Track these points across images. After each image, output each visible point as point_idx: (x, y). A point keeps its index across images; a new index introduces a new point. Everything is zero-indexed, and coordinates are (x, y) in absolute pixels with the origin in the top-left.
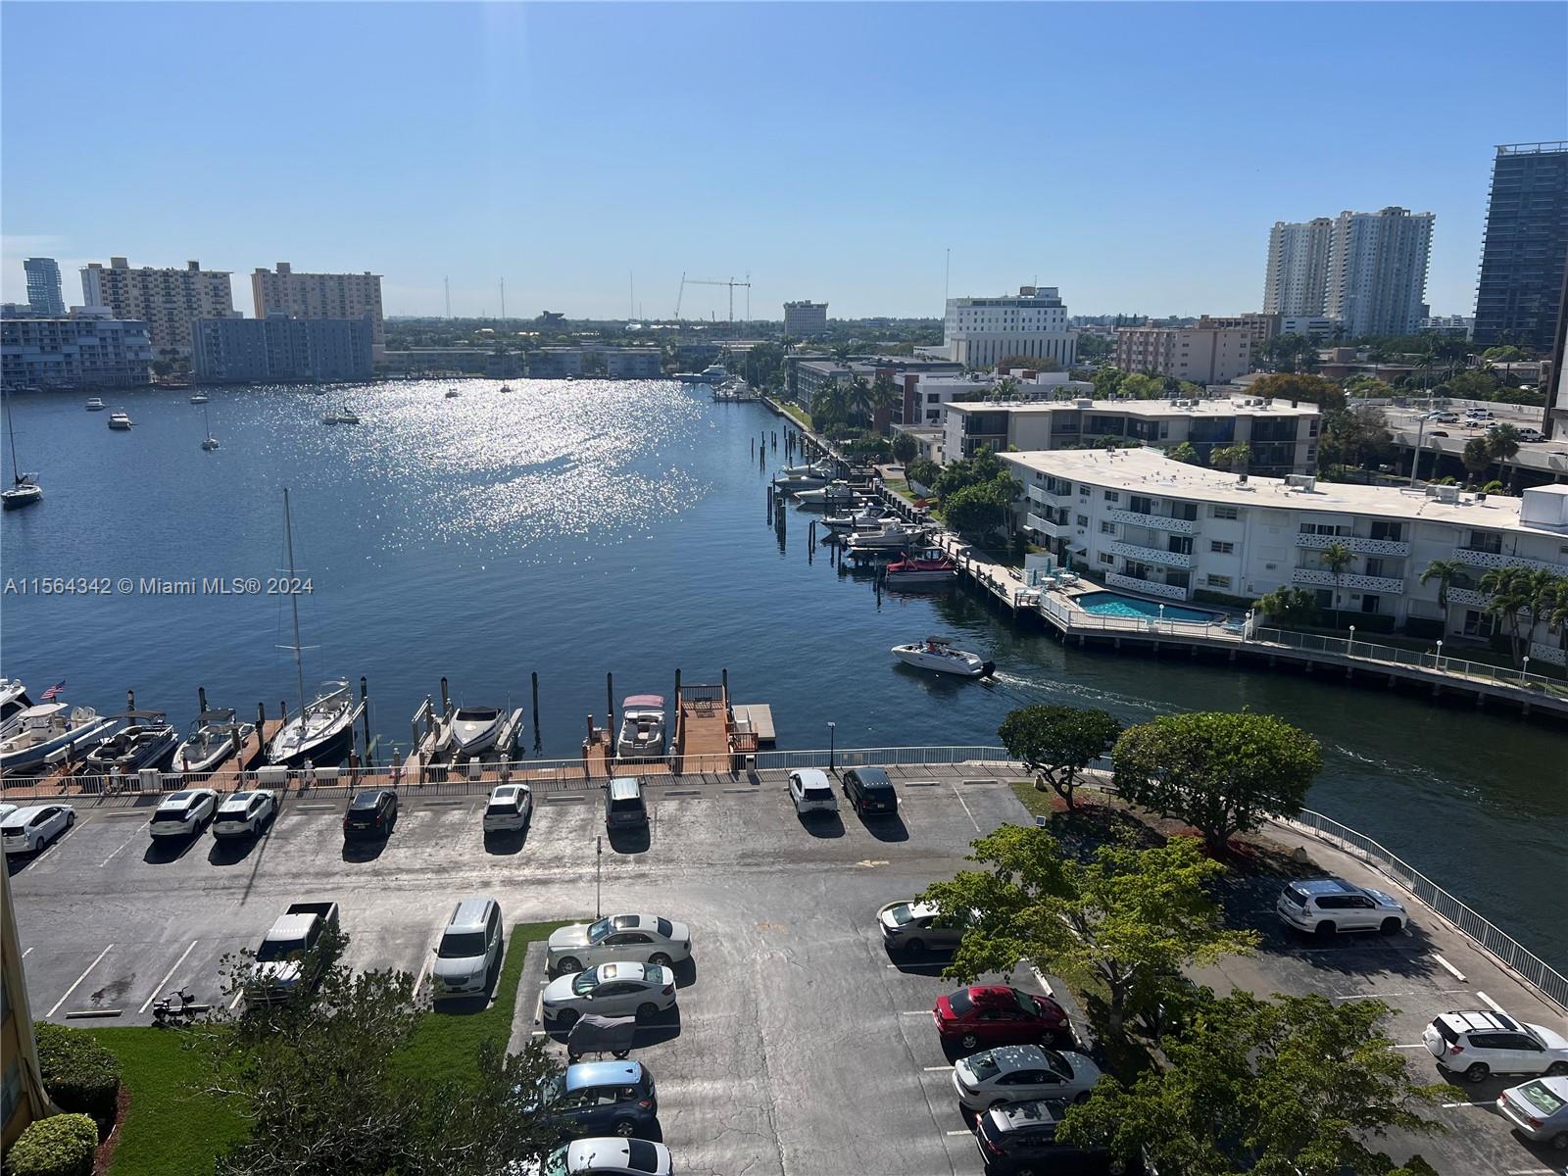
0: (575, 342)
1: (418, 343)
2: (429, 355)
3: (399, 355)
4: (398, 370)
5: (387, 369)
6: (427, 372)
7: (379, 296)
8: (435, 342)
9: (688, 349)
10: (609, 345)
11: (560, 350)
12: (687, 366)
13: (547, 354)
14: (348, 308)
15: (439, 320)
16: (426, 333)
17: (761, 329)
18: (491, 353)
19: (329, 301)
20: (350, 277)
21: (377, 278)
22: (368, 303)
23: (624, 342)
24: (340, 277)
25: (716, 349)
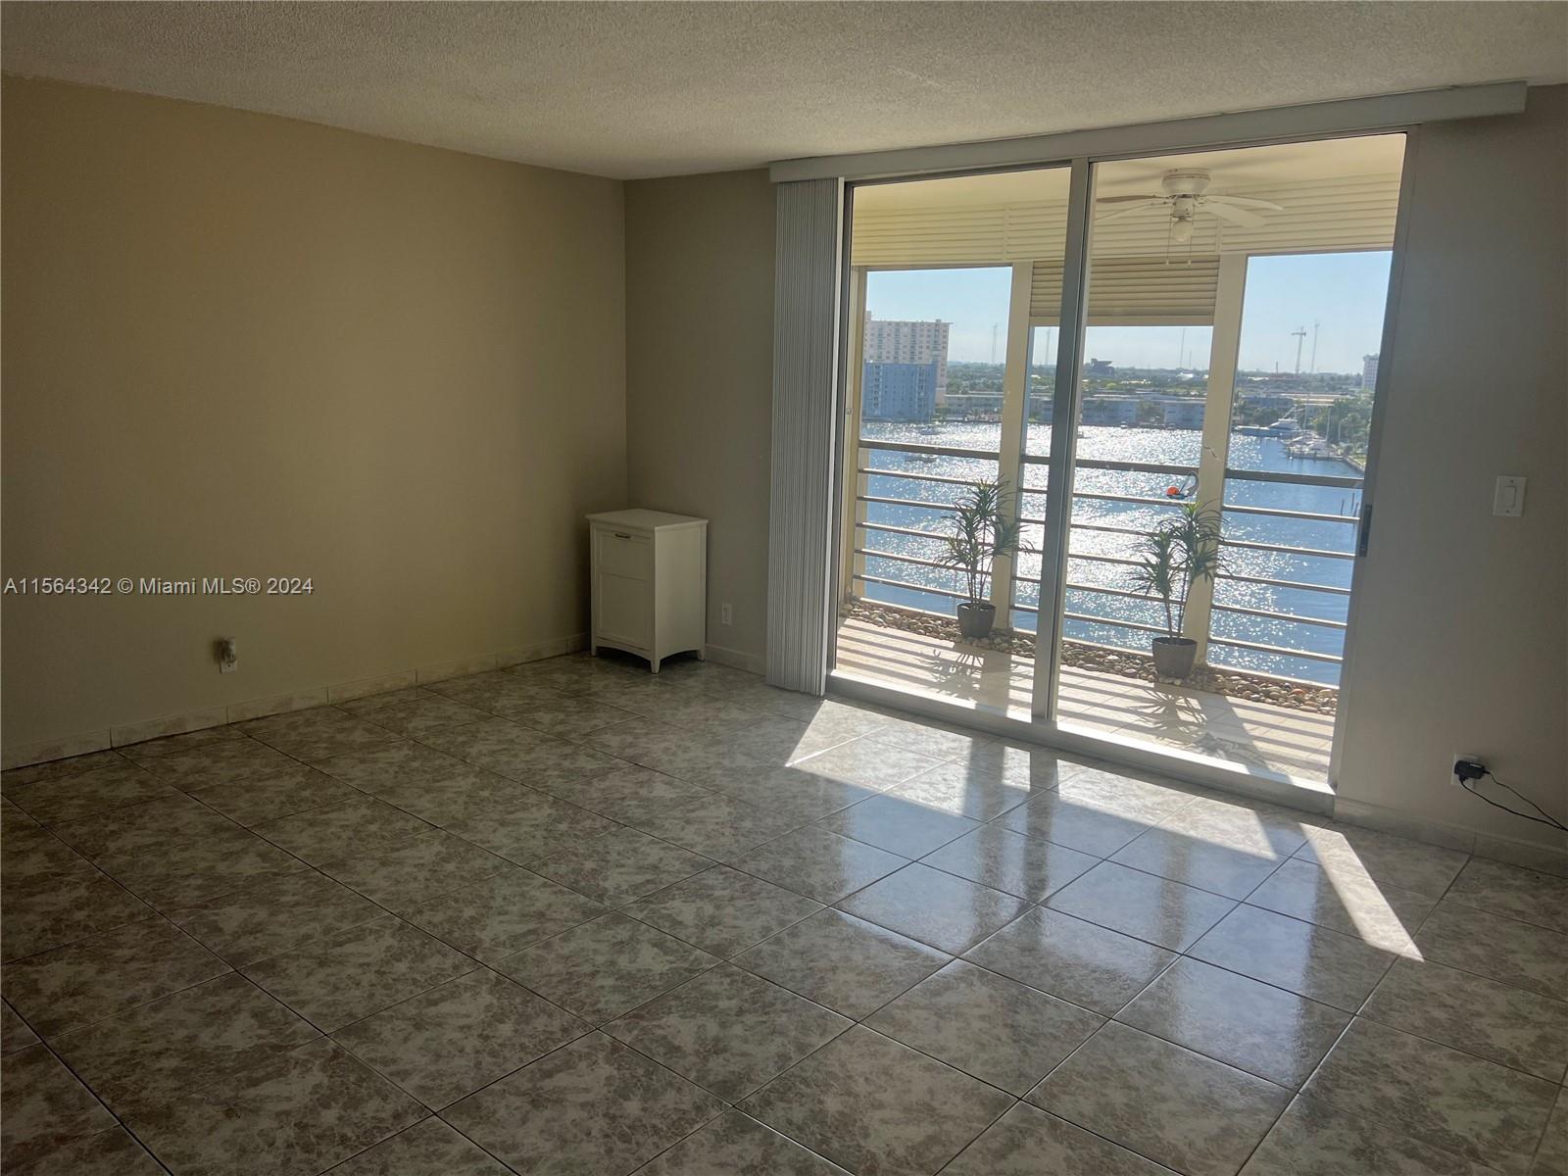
0: (1130, 391)
1: (973, 387)
2: (987, 399)
3: (959, 398)
4: (955, 413)
5: (947, 411)
6: (983, 416)
7: (946, 343)
8: (987, 387)
9: (1256, 401)
10: (1165, 393)
11: (1115, 398)
12: (1251, 418)
13: (1103, 401)
14: (917, 352)
15: (984, 366)
16: (980, 378)
17: (1332, 383)
18: (1046, 399)
19: (901, 346)
20: (922, 324)
21: (946, 325)
22: (935, 349)
23: (1181, 391)
24: (913, 324)
25: (1287, 402)
